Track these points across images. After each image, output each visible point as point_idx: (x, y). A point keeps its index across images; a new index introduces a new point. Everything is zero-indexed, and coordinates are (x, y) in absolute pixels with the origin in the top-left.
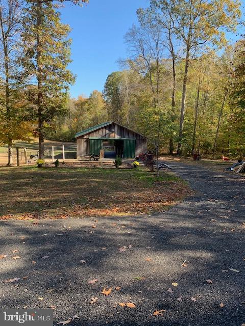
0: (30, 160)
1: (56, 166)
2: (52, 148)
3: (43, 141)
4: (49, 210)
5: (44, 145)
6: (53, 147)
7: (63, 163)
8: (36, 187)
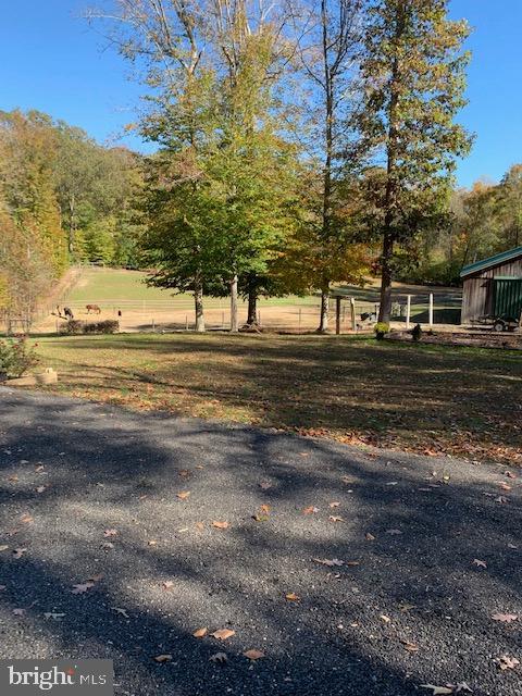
0: (361, 324)
1: (414, 338)
2: (406, 299)
3: (389, 284)
4: (400, 431)
5: (390, 292)
6: (409, 296)
7: (430, 333)
8: (372, 379)
